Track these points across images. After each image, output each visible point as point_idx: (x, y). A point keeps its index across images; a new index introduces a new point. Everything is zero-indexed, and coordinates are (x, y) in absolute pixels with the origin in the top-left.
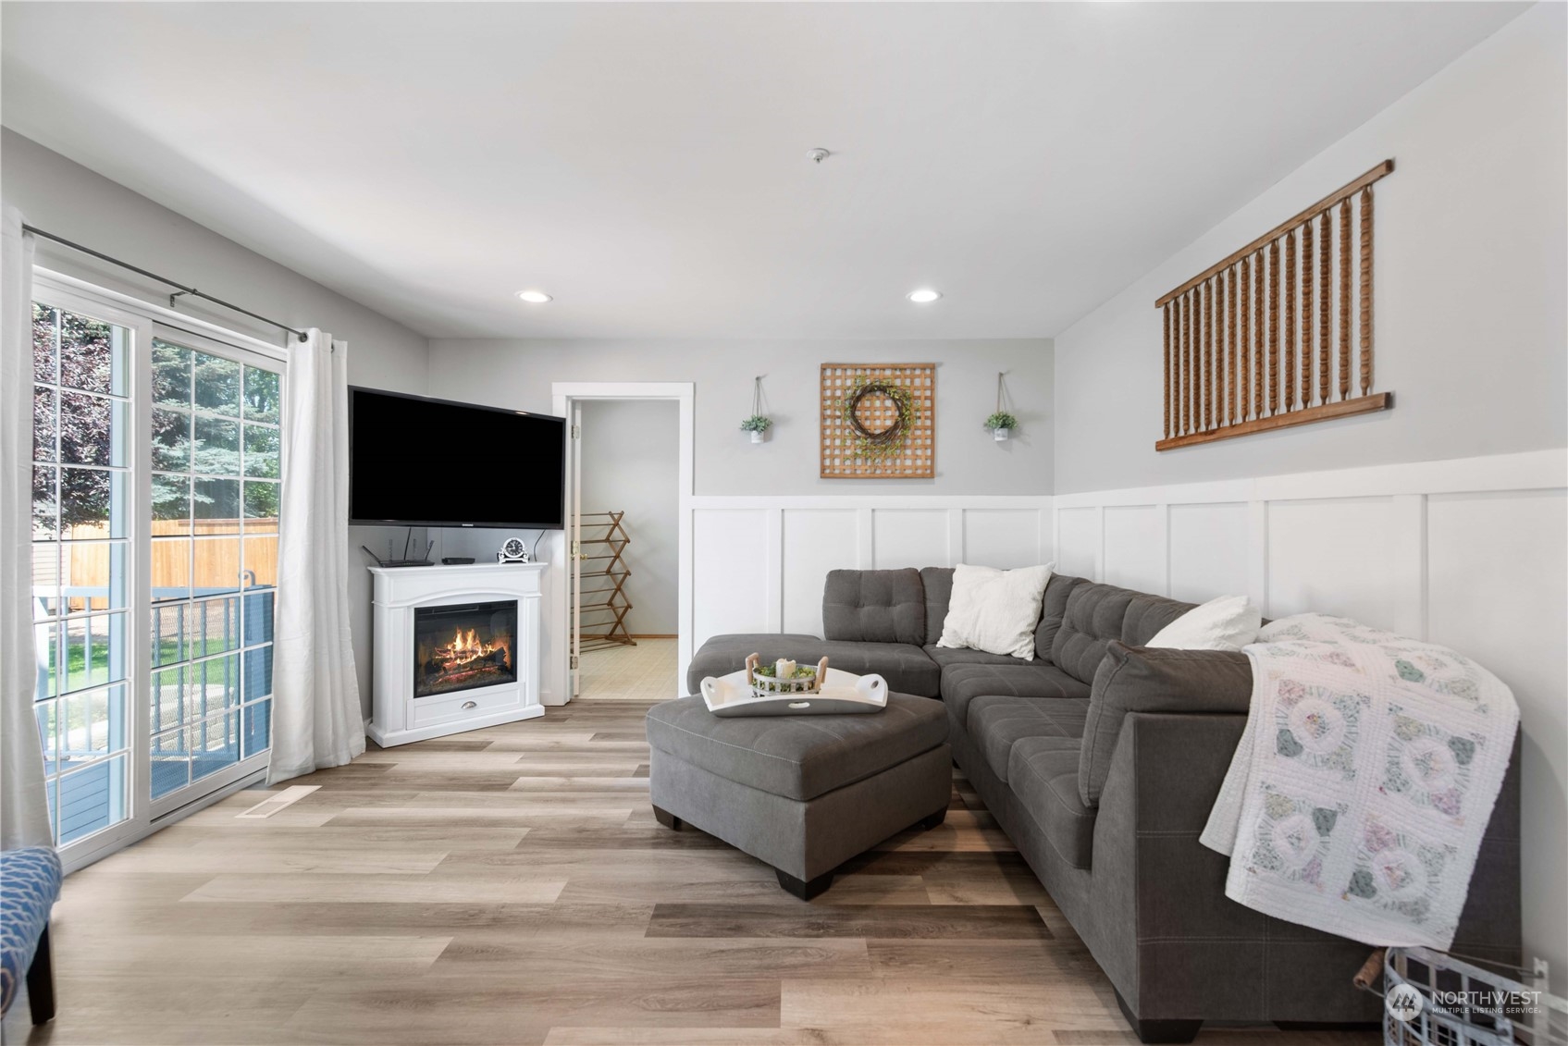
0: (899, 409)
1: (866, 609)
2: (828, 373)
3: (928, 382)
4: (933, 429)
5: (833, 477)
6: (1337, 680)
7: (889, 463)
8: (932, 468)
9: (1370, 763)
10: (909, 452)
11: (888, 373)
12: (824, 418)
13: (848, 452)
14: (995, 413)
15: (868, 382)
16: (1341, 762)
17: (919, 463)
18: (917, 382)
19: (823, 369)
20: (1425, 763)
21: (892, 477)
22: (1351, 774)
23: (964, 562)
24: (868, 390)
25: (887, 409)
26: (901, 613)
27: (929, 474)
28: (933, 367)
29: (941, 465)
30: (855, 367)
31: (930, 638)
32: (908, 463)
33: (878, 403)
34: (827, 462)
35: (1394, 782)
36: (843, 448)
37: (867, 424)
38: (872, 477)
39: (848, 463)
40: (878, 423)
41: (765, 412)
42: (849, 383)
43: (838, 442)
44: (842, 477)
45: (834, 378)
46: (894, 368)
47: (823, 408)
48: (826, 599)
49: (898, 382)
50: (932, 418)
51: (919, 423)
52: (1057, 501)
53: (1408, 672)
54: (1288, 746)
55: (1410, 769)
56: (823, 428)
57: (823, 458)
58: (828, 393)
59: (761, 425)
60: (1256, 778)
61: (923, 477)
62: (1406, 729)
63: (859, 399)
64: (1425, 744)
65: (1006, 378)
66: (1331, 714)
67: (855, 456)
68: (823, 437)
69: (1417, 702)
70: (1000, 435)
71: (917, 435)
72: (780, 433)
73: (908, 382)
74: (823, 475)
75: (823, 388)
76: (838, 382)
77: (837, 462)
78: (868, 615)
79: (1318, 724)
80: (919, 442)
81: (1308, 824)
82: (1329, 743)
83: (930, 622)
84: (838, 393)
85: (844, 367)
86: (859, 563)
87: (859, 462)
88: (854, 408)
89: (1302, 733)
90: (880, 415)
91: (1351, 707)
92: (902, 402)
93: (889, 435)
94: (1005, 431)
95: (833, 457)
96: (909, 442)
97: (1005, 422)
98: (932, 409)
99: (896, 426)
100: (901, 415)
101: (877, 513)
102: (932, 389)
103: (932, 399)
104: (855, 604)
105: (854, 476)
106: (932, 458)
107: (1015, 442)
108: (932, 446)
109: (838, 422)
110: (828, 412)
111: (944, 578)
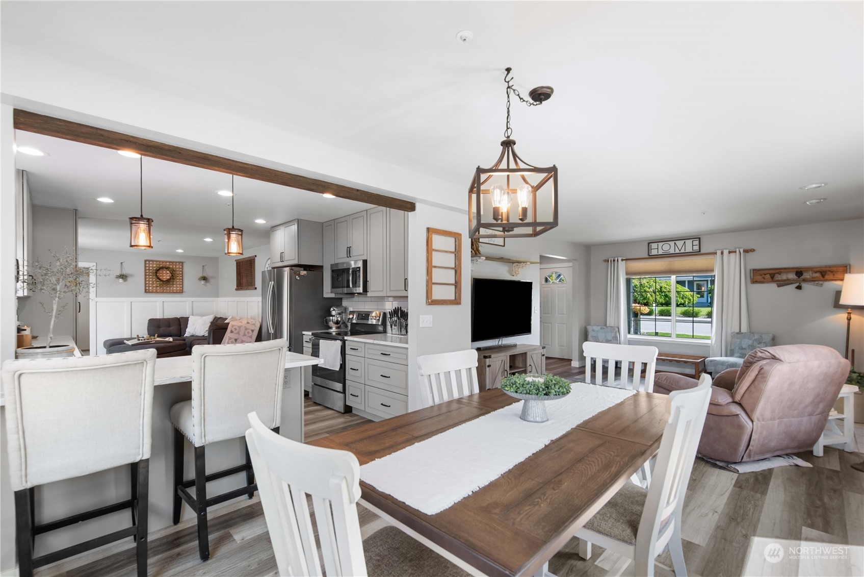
0: (171, 274)
1: (162, 329)
2: (147, 262)
3: (181, 267)
4: (182, 279)
5: (149, 292)
6: (240, 324)
7: (168, 289)
8: (182, 290)
9: (242, 333)
10: (175, 286)
11: (168, 263)
12: (146, 275)
13: (154, 285)
14: (202, 276)
15: (161, 266)
16: (238, 333)
17: (178, 289)
18: (177, 266)
19: (146, 261)
20: (248, 333)
21: (170, 292)
22: (239, 334)
23: (193, 315)
24: (162, 268)
25: (168, 273)
26: (173, 329)
27: (181, 292)
28: (182, 263)
29: (185, 289)
30: (157, 261)
31: (182, 334)
32: (175, 289)
33: (164, 272)
34: (147, 288)
35: (245, 335)
36: (153, 284)
37: (161, 277)
38: (163, 292)
39: (154, 288)
40: (165, 277)
41: (124, 273)
42: (154, 266)
43: (151, 282)
44: (152, 292)
45: (149, 264)
46: (170, 262)
47: (146, 272)
48: (148, 327)
49: (171, 266)
50: (182, 277)
51: (178, 278)
52: (220, 299)
53: (248, 323)
54: (232, 332)
55: (246, 334)
56: (146, 278)
57: (146, 287)
58: (147, 268)
59: (123, 277)
60: (228, 336)
61: (179, 292)
62: (246, 329)
63: (158, 270)
64: (248, 330)
65: (205, 267)
66: (237, 328)
67: (157, 287)
68: (146, 281)
69: (248, 326)
70: (203, 282)
71: (178, 281)
72: (129, 279)
73: (174, 266)
74: (146, 292)
75: (145, 267)
76: (151, 265)
77: (151, 288)
78: (162, 330)
79: (236, 329)
80: (178, 283)
81: (234, 340)
82: (237, 331)
83: (182, 331)
84: (151, 268)
85: (153, 261)
86: (158, 316)
87: (158, 288)
88: (156, 273)
89: (233, 330)
90: (166, 275)
91: (240, 327)
92: (173, 272)
93: (168, 281)
94: (204, 281)
95: (149, 287)
96: (175, 283)
97: (204, 278)
98: (182, 274)
99: (171, 278)
100: (172, 276)
101: (164, 303)
102: (182, 268)
103: (182, 271)
104: (159, 327)
105: (156, 292)
106: (182, 287)
107: (208, 284)
108: (182, 284)
109: (151, 277)
110: (147, 274)
111: (186, 320)
